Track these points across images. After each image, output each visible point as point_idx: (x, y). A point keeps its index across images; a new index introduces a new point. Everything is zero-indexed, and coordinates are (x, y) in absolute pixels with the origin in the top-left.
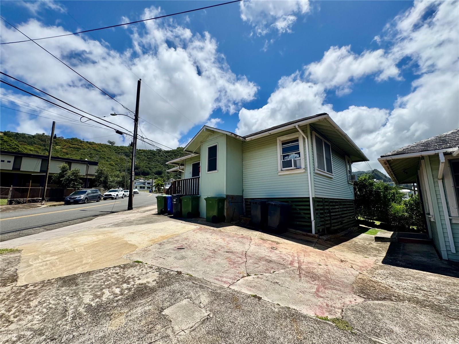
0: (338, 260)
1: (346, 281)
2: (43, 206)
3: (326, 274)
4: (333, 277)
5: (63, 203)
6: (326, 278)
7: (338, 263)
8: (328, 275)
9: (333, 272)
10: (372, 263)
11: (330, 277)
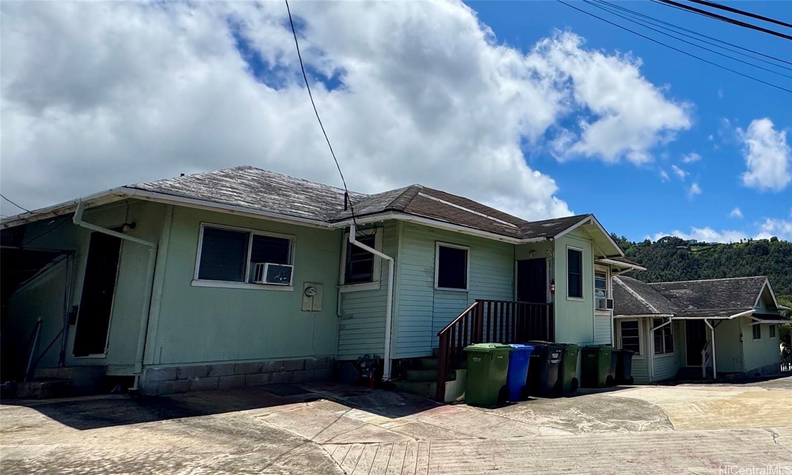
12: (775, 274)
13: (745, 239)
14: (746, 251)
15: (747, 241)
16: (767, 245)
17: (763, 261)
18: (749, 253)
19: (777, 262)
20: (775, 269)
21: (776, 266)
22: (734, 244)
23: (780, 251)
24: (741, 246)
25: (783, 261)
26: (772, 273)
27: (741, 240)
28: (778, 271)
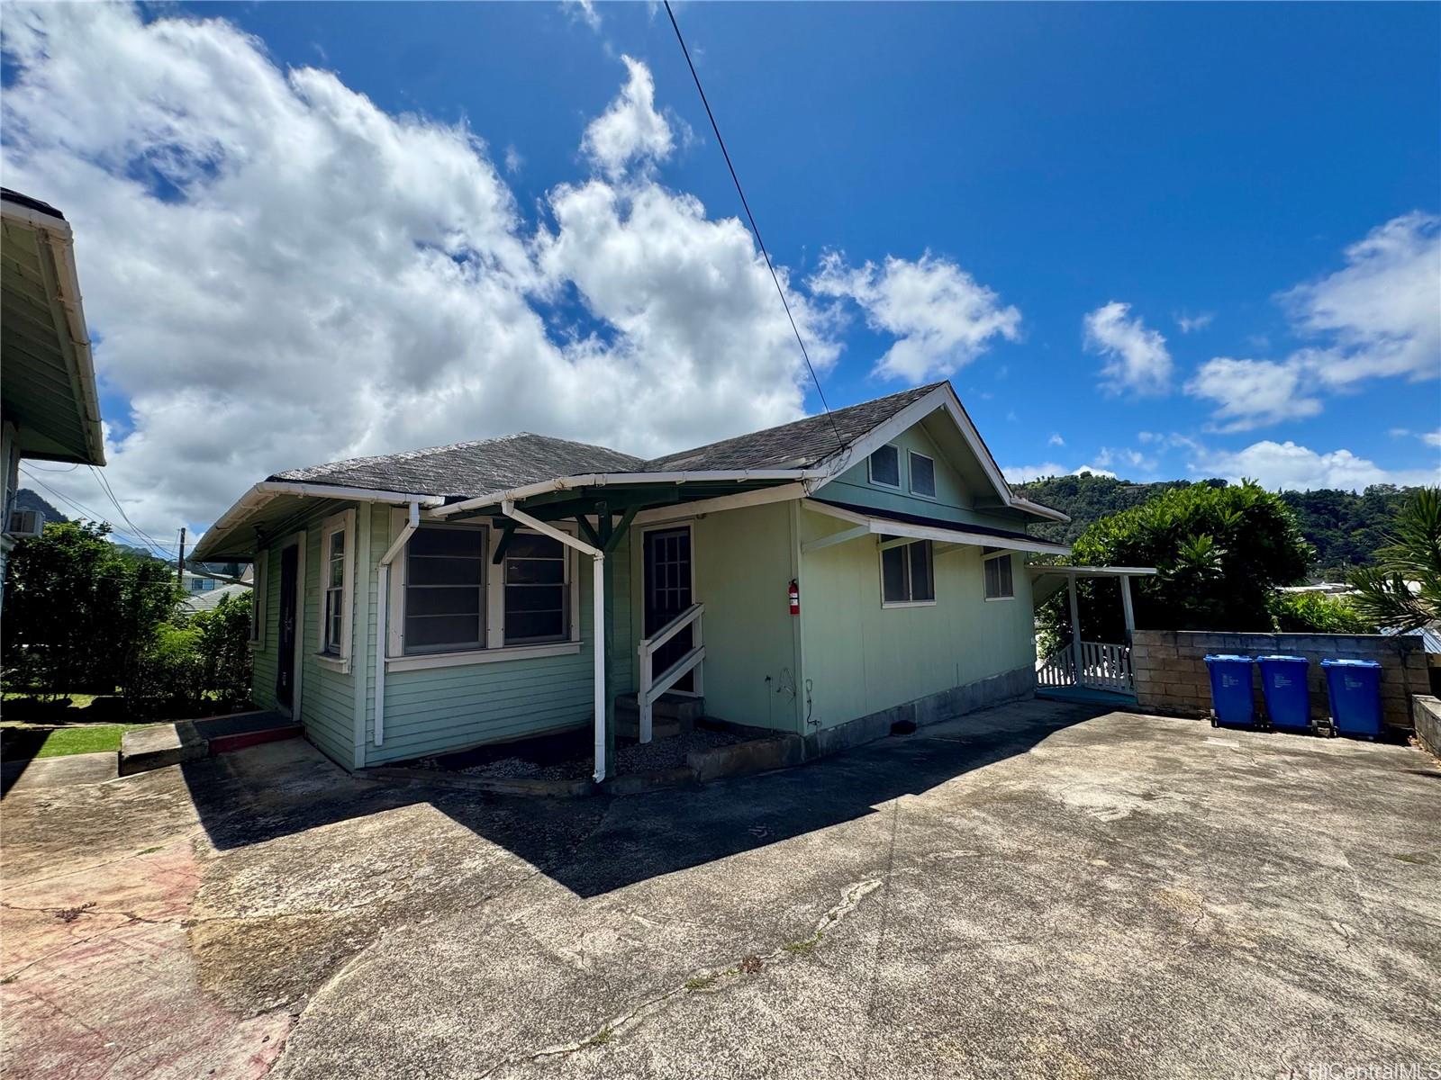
0: (47, 921)
1: (166, 992)
3: (48, 1027)
4: (100, 1017)
6: (62, 1046)
7: (56, 935)
8: (61, 1021)
9: (73, 993)
10: (189, 863)
11: (78, 1027)
12: (1088, 518)
13: (1043, 477)
14: (1046, 490)
15: (1046, 479)
16: (1075, 483)
17: (1070, 504)
18: (1050, 494)
19: (1090, 503)
20: (1088, 513)
21: (1090, 509)
22: (1029, 484)
23: (1095, 489)
24: (1038, 486)
25: (1099, 502)
26: (1083, 518)
27: (1038, 479)
28: (1092, 515)
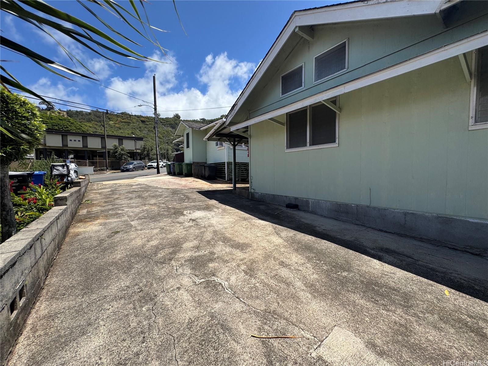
2: (108, 173)
5: (120, 171)
